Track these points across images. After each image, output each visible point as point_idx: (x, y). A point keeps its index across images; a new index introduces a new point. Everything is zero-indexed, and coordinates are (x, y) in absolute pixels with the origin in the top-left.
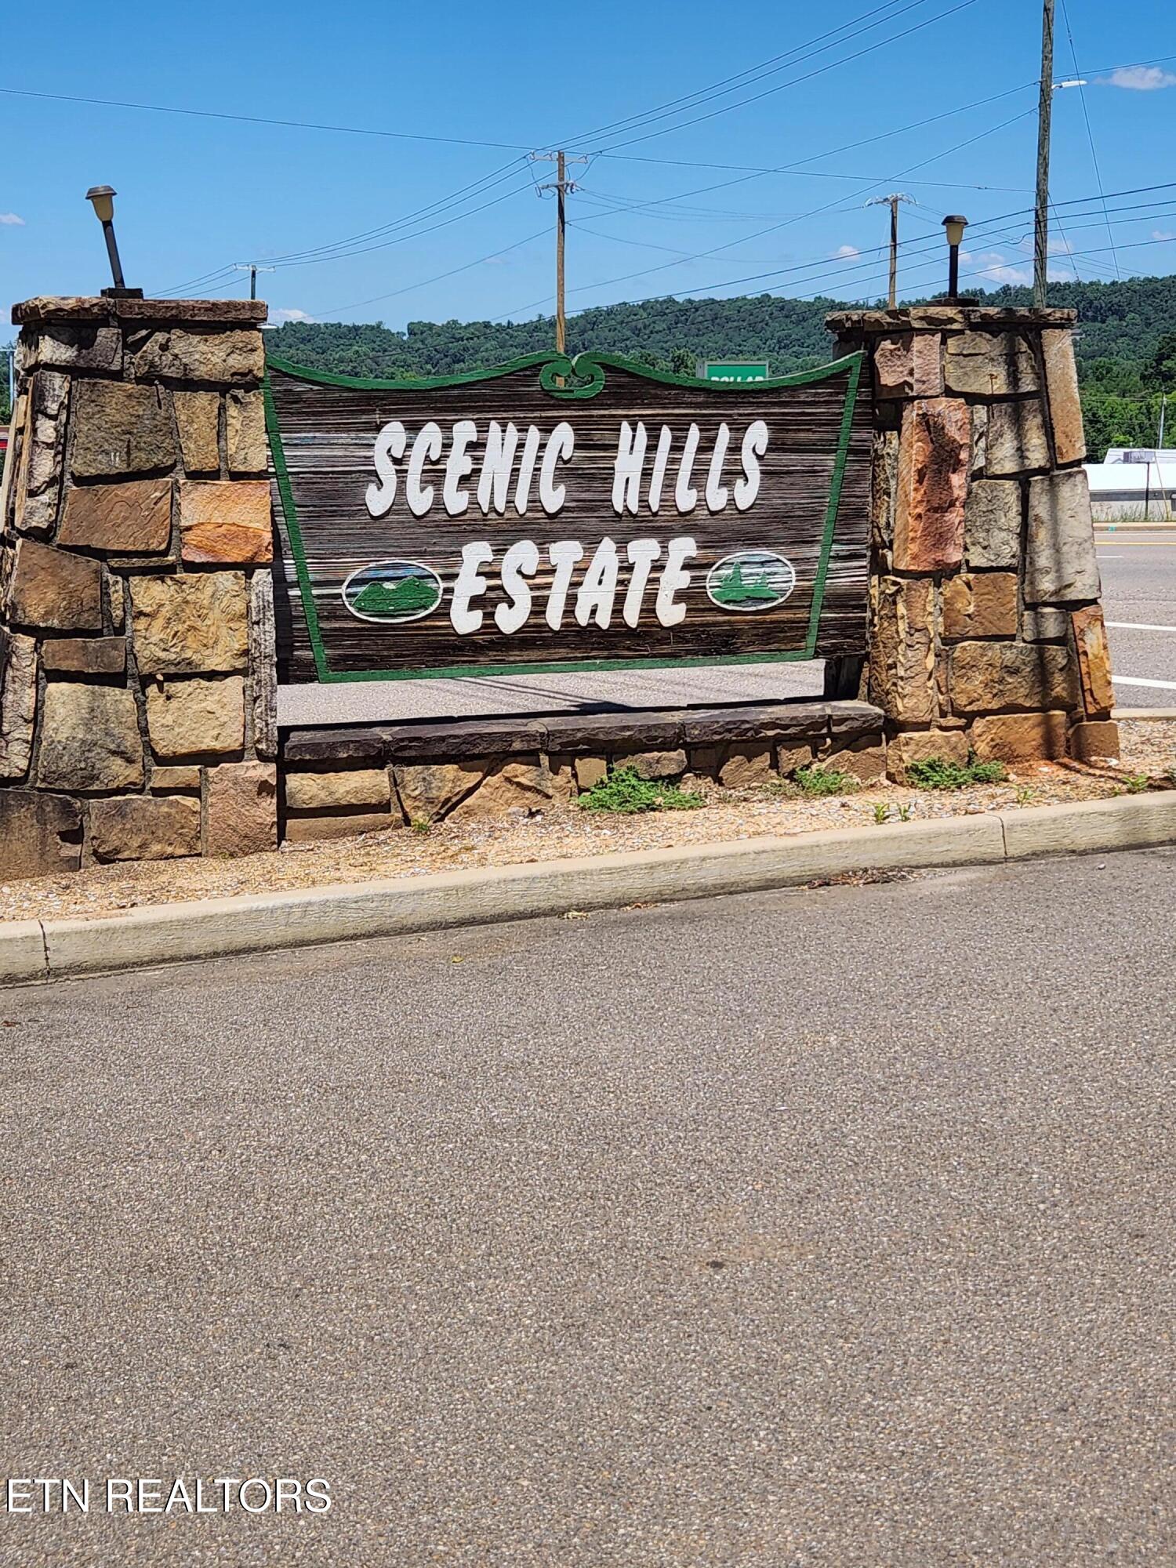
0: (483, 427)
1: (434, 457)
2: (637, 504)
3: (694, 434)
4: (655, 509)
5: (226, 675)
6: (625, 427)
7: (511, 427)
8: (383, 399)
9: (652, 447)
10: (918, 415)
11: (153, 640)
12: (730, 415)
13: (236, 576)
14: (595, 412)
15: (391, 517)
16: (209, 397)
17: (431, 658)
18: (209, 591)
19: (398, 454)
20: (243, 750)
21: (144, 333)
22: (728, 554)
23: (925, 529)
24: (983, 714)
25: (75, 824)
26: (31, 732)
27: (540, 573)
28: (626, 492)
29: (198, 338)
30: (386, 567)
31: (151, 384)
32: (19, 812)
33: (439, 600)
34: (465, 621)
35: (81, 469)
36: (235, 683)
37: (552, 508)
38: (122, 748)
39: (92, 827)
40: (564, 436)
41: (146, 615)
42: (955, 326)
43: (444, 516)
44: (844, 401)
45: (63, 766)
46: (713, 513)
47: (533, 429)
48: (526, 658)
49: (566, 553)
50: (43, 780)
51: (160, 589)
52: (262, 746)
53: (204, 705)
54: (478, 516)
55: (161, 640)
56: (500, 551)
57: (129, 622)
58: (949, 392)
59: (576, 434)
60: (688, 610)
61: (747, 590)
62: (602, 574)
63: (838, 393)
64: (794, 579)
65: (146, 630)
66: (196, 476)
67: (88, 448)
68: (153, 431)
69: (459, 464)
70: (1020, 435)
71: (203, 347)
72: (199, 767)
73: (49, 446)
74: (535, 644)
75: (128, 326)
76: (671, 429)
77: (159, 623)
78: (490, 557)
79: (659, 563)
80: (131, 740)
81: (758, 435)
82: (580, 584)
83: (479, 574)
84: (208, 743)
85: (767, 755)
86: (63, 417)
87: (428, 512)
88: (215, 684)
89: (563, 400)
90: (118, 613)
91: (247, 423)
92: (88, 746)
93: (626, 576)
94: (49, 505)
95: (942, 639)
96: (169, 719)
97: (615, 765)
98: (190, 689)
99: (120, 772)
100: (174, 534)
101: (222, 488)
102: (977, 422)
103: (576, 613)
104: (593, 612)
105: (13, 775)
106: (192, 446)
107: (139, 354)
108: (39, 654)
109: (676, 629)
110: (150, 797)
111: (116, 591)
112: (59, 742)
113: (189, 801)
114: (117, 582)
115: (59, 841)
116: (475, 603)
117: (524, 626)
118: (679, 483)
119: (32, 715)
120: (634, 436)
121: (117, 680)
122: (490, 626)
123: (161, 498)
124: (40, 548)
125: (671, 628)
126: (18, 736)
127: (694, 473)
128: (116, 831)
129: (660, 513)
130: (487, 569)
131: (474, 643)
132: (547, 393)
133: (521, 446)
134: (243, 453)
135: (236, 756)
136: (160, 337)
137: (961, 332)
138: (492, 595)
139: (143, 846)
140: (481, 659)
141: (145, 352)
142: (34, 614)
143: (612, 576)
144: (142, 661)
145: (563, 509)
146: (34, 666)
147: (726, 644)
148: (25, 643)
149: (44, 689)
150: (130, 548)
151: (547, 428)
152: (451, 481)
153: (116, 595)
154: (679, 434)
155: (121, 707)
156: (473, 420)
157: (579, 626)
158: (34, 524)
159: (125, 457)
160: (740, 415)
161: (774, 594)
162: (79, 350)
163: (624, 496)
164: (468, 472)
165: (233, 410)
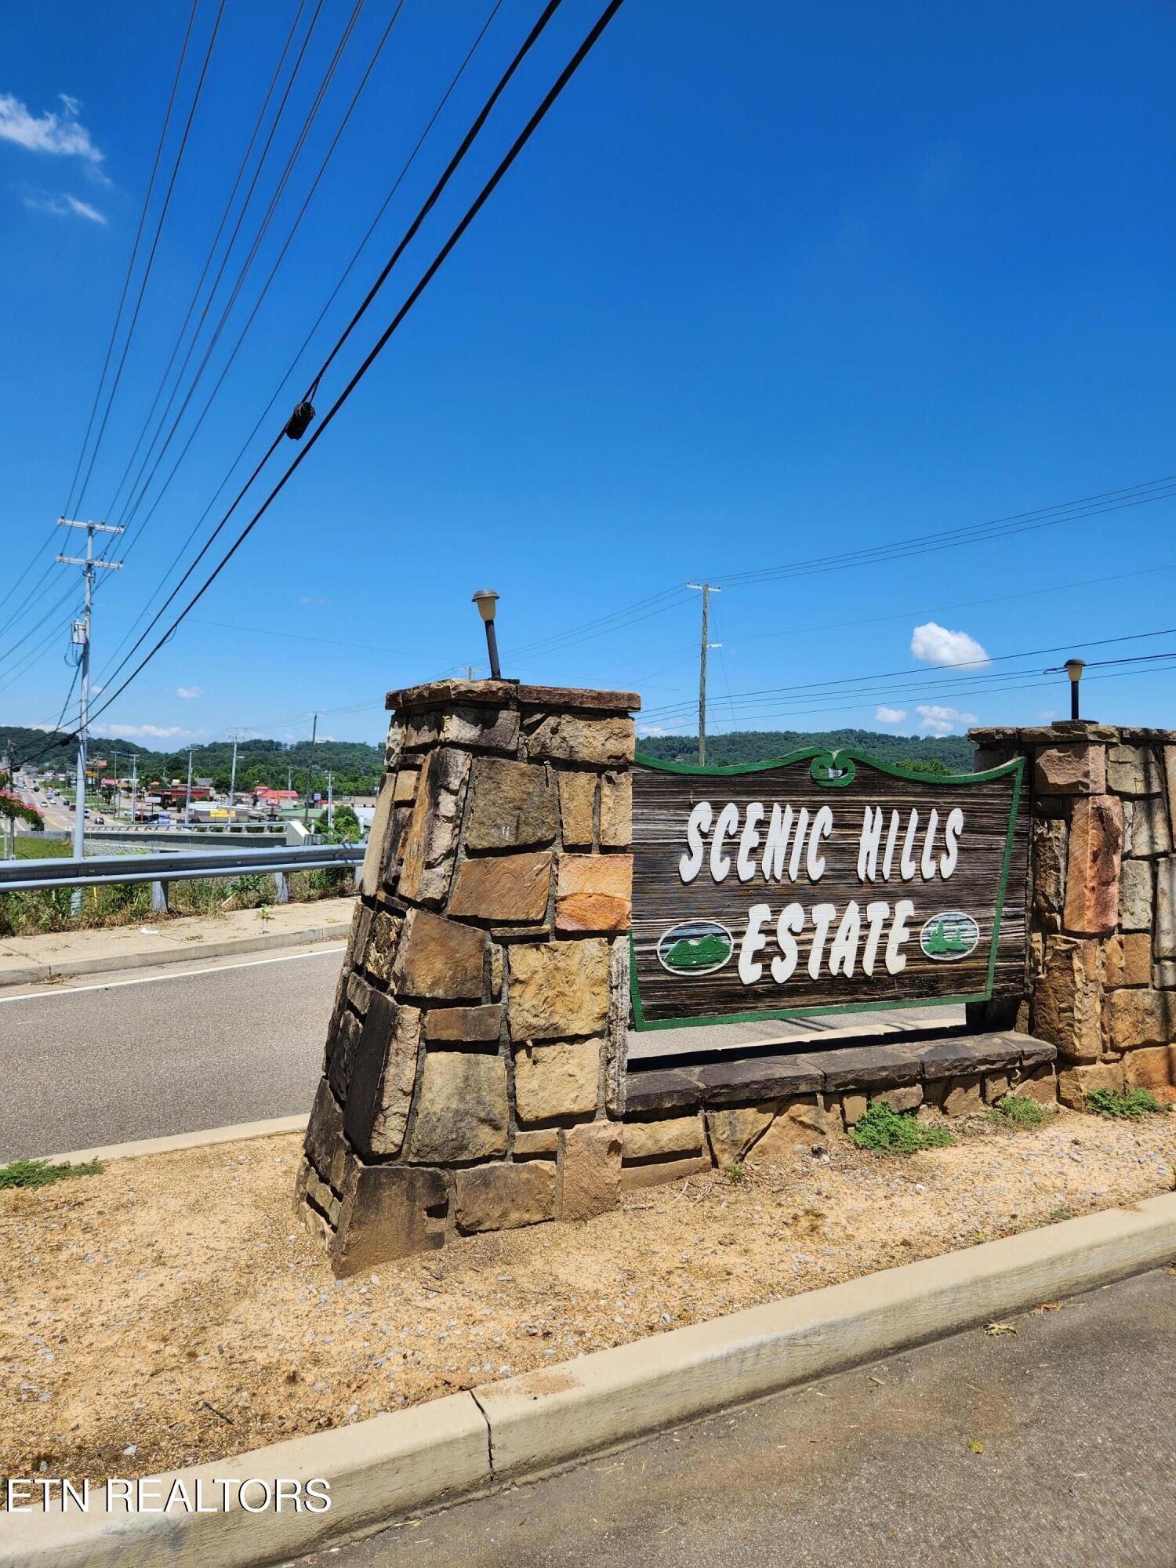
0: (768, 809)
1: (732, 833)
2: (874, 873)
3: (914, 817)
4: (887, 877)
5: (587, 1037)
6: (868, 810)
7: (789, 809)
8: (696, 782)
9: (886, 827)
10: (1093, 808)
11: (527, 1006)
12: (938, 803)
13: (600, 944)
14: (847, 798)
15: (697, 883)
16: (588, 777)
17: (722, 1006)
18: (577, 957)
19: (705, 829)
20: (595, 1111)
21: (538, 716)
22: (936, 913)
23: (1097, 899)
24: (1131, 1048)
25: (442, 1198)
26: (408, 1105)
27: (805, 930)
28: (867, 863)
29: (583, 723)
30: (692, 926)
31: (541, 763)
32: (390, 1190)
33: (731, 955)
34: (750, 973)
35: (475, 842)
36: (594, 1045)
37: (815, 877)
38: (491, 1116)
39: (457, 1198)
40: (825, 815)
41: (522, 982)
42: (1114, 740)
43: (736, 882)
44: (1012, 795)
45: (437, 1138)
46: (925, 881)
47: (804, 810)
48: (792, 1004)
49: (823, 913)
50: (416, 1155)
51: (534, 956)
52: (613, 1106)
53: (565, 1068)
54: (761, 882)
55: (533, 1006)
56: (775, 912)
57: (505, 989)
58: (1110, 791)
59: (834, 816)
60: (908, 960)
61: (947, 944)
62: (849, 931)
63: (1008, 789)
64: (978, 935)
65: (520, 996)
66: (571, 849)
67: (483, 823)
68: (542, 806)
69: (749, 838)
70: (1151, 828)
71: (586, 732)
72: (556, 1130)
73: (449, 820)
74: (798, 991)
75: (526, 709)
76: (899, 813)
77: (532, 989)
78: (769, 918)
79: (887, 922)
80: (500, 1108)
81: (956, 819)
82: (833, 940)
83: (761, 932)
84: (568, 1106)
85: (978, 1086)
86: (463, 793)
87: (725, 879)
88: (576, 1047)
89: (825, 787)
90: (497, 981)
91: (618, 800)
92: (460, 1115)
93: (865, 933)
94: (444, 877)
95: (1104, 987)
96: (534, 1084)
97: (873, 1101)
98: (555, 1053)
99: (487, 1139)
100: (550, 903)
101: (594, 861)
102: (1127, 815)
103: (830, 965)
104: (842, 963)
105: (388, 1151)
106: (572, 822)
107: (533, 736)
108: (422, 1024)
109: (899, 976)
110: (512, 1163)
111: (497, 960)
112: (435, 1113)
113: (547, 1165)
114: (498, 950)
115: (426, 1217)
116: (758, 956)
117: (792, 976)
118: (903, 856)
119: (411, 1088)
120: (874, 818)
121: (489, 1047)
122: (767, 977)
123: (542, 870)
124: (432, 919)
125: (895, 976)
126: (396, 1110)
127: (914, 847)
128: (480, 1202)
129: (890, 880)
130: (765, 928)
131: (756, 992)
132: (814, 781)
133: (795, 824)
134: (613, 828)
135: (588, 1117)
136: (552, 721)
137: (1116, 745)
138: (769, 950)
139: (504, 1215)
140: (759, 1005)
141: (538, 734)
142: (422, 985)
143: (856, 932)
144: (515, 1028)
145: (823, 877)
146: (417, 1037)
147: (932, 988)
148: (410, 1014)
149: (423, 1059)
150: (513, 918)
151: (814, 811)
152: (744, 852)
153: (496, 964)
154: (904, 817)
155: (493, 1074)
156: (761, 802)
157: (831, 975)
158: (429, 895)
159: (514, 832)
160: (945, 803)
161: (964, 947)
162: (482, 730)
163: (865, 868)
164: (756, 845)
165: (606, 790)
